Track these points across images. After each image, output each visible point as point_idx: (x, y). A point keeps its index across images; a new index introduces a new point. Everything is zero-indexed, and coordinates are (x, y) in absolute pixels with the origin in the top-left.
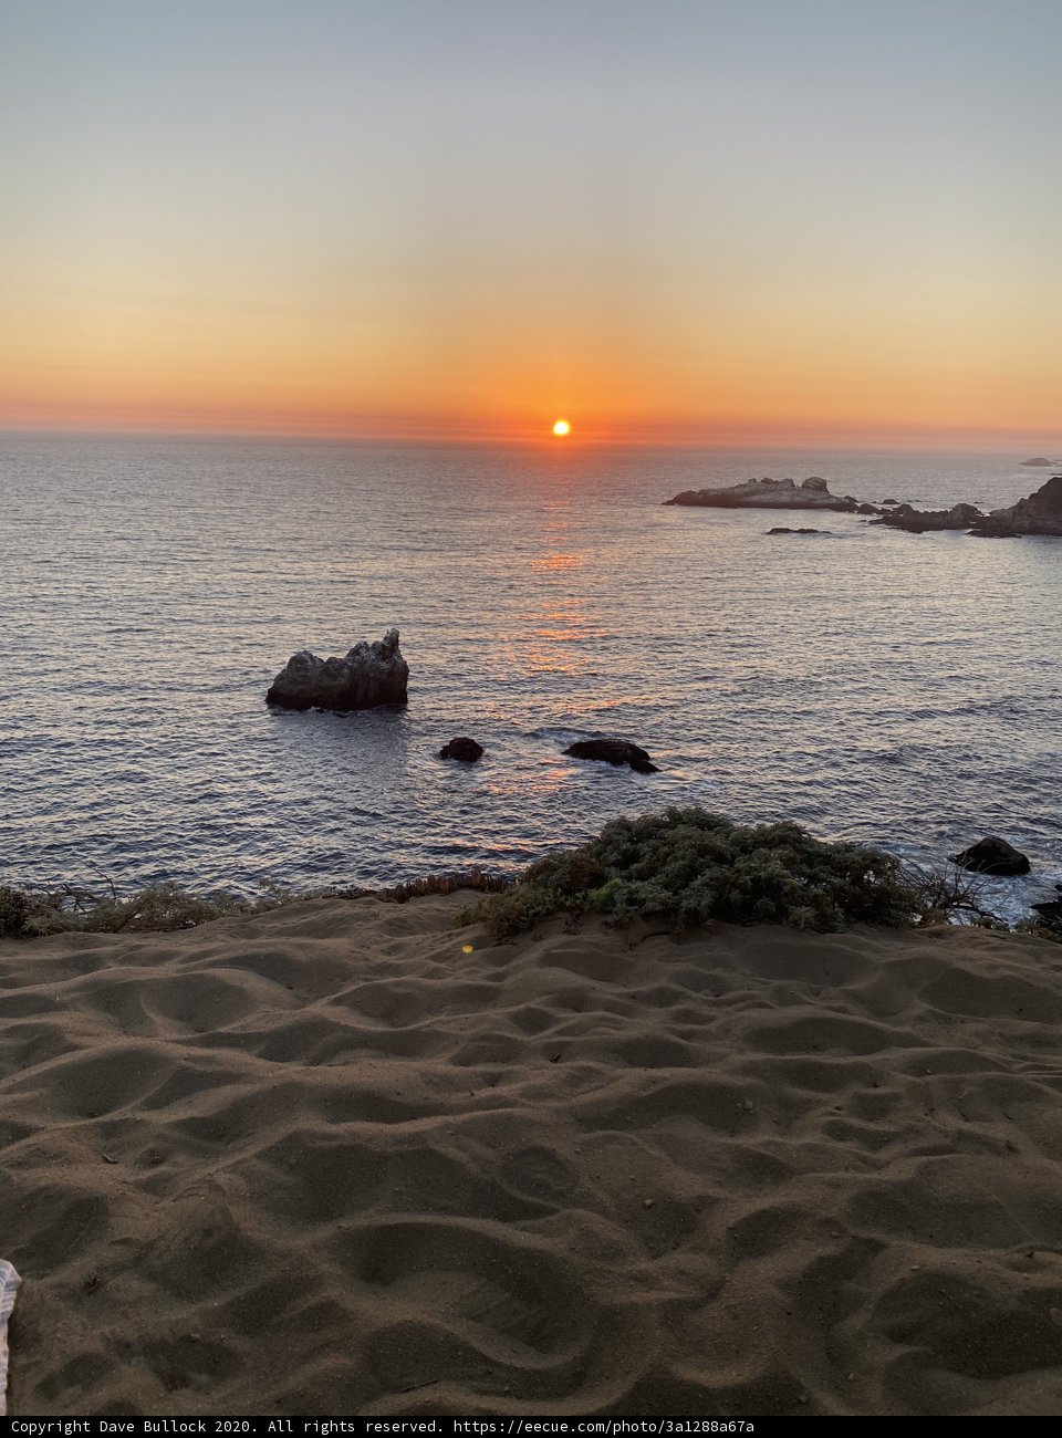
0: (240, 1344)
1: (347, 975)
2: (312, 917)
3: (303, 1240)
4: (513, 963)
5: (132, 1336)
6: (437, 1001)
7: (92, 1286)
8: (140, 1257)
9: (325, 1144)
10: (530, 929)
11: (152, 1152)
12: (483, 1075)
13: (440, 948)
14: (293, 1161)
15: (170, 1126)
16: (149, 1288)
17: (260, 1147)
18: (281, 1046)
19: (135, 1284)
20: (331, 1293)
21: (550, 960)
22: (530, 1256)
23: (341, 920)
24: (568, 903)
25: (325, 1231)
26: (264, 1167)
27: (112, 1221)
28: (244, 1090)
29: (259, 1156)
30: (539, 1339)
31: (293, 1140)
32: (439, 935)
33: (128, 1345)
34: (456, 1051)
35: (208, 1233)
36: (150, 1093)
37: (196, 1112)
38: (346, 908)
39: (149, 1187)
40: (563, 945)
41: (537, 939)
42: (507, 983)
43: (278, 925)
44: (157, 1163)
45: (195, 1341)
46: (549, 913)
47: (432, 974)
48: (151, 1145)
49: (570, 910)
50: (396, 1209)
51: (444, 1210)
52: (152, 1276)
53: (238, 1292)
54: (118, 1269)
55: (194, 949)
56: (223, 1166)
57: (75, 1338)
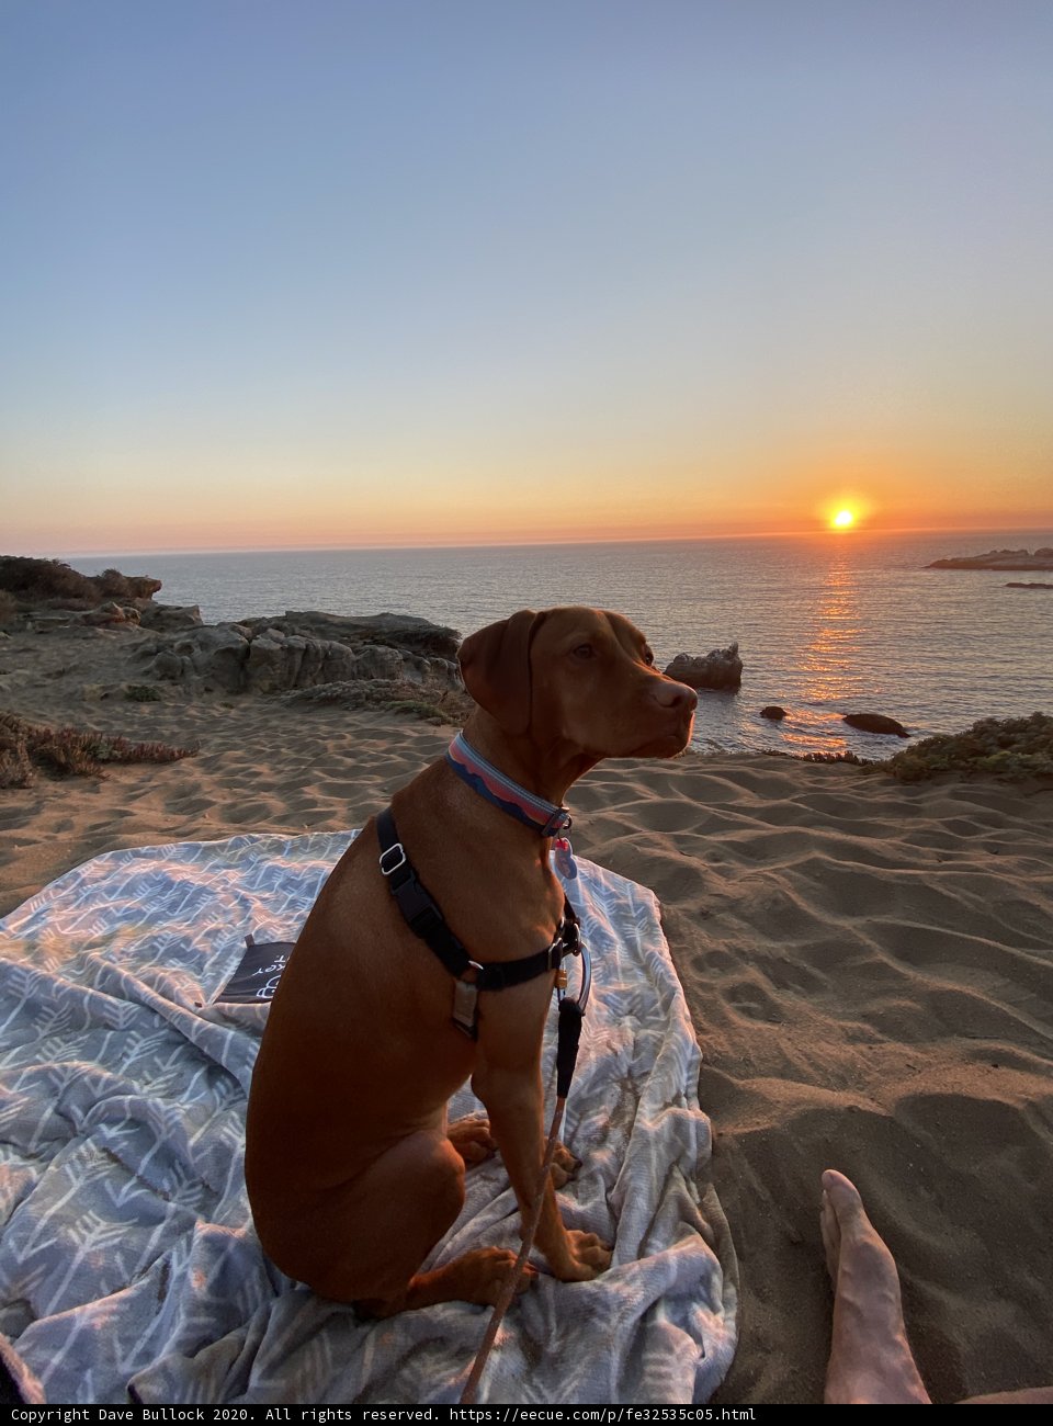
0: (816, 972)
1: (794, 790)
2: (751, 761)
3: (846, 923)
4: (924, 796)
5: (746, 950)
6: (876, 809)
7: (705, 916)
8: (733, 906)
9: (840, 869)
10: (928, 778)
11: (713, 854)
12: (937, 853)
13: (856, 784)
14: (818, 875)
15: (718, 842)
16: (745, 925)
17: (788, 864)
18: (771, 816)
19: (736, 921)
20: (884, 958)
21: (955, 795)
23: (775, 763)
24: (963, 764)
25: (860, 921)
26: (797, 875)
27: (706, 883)
28: (763, 832)
29: (790, 868)
31: (814, 863)
32: (849, 777)
33: (744, 953)
34: (904, 837)
35: (776, 902)
36: (697, 826)
37: (734, 839)
38: (772, 758)
39: (724, 873)
40: (964, 788)
41: (938, 785)
42: (925, 805)
43: (732, 762)
44: (716, 861)
45: (786, 963)
46: (945, 770)
47: (858, 795)
48: (710, 851)
49: (962, 769)
50: (908, 919)
51: (948, 927)
52: (744, 918)
53: (806, 942)
54: (721, 910)
55: (687, 766)
56: (766, 870)
57: (705, 940)
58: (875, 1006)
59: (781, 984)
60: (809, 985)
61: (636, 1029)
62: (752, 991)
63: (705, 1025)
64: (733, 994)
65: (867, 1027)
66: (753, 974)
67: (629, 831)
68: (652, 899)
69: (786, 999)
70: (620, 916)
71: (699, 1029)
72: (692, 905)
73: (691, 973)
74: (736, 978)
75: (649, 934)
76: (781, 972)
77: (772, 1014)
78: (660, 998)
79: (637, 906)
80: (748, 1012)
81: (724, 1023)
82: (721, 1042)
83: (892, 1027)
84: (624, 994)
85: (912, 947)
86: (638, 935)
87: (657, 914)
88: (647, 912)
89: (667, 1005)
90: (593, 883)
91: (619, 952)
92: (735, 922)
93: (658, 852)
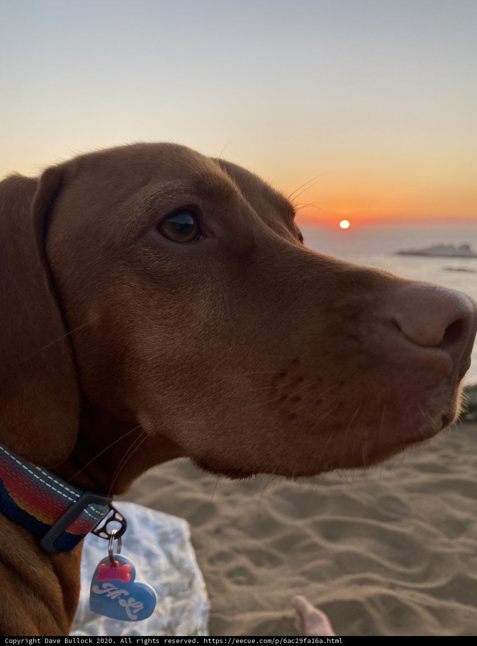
3: (300, 523)
5: (240, 547)
7: (218, 532)
8: (234, 523)
11: (226, 492)
14: (287, 496)
16: (241, 533)
17: (271, 491)
22: (396, 534)
25: (307, 521)
26: (275, 497)
27: (219, 510)
29: (273, 494)
30: (404, 563)
33: (239, 550)
35: (260, 516)
39: (232, 503)
44: (228, 495)
45: (263, 551)
48: (225, 489)
52: (241, 529)
54: (227, 526)
56: (257, 497)
57: (216, 546)
58: (309, 566)
59: (259, 564)
60: (274, 561)
61: (173, 603)
62: (241, 570)
63: (214, 593)
64: (230, 575)
65: (303, 579)
66: (243, 561)
67: (169, 483)
68: (183, 525)
69: (260, 572)
70: (164, 539)
71: (210, 597)
72: (210, 526)
73: (208, 567)
74: (232, 565)
75: (182, 546)
76: (259, 557)
77: (251, 581)
78: (186, 581)
79: (174, 531)
80: (239, 583)
81: (223, 590)
82: (221, 601)
83: (314, 576)
84: (165, 585)
85: (332, 531)
86: (174, 549)
87: (187, 534)
88: (179, 534)
89: (191, 584)
90: (144, 521)
91: (162, 562)
92: (234, 532)
93: (188, 495)
